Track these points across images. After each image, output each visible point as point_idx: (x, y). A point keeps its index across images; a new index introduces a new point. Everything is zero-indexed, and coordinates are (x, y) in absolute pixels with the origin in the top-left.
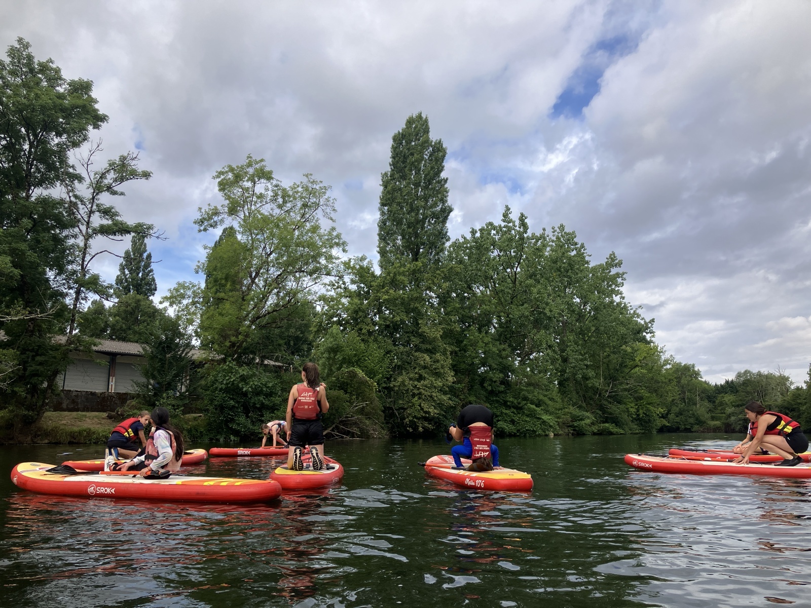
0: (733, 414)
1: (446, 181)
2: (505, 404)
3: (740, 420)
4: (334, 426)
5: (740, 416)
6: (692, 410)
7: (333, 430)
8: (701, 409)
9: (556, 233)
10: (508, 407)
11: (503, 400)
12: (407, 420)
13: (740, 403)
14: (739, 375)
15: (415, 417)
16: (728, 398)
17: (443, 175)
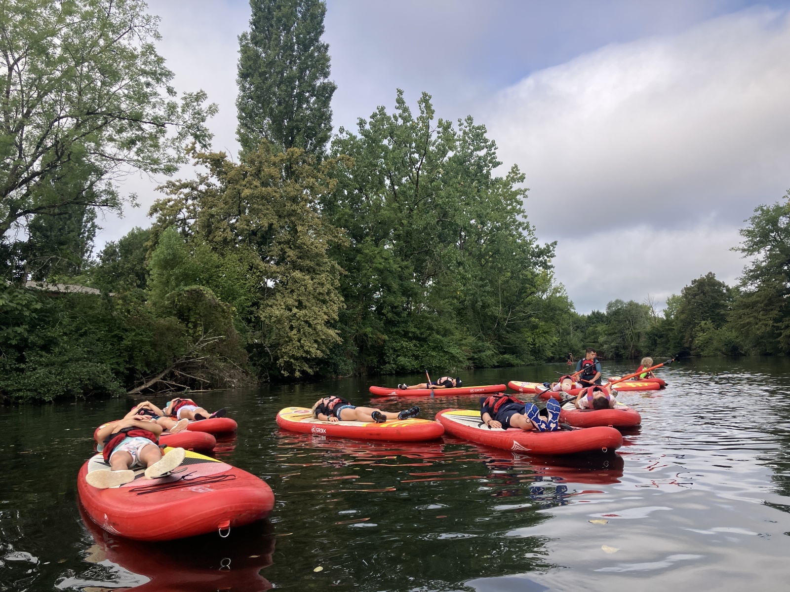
0: (605, 342)
1: (326, 48)
2: (405, 335)
3: (612, 348)
4: (167, 372)
5: (612, 344)
6: (566, 340)
7: (164, 379)
8: (575, 339)
9: (463, 127)
10: (411, 339)
11: (403, 331)
12: (281, 360)
13: (612, 331)
14: (610, 306)
15: (293, 357)
16: (601, 328)
17: (323, 39)
